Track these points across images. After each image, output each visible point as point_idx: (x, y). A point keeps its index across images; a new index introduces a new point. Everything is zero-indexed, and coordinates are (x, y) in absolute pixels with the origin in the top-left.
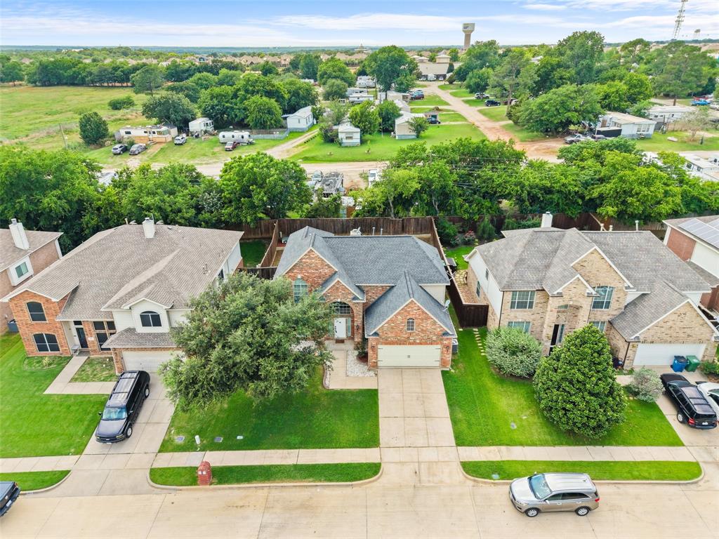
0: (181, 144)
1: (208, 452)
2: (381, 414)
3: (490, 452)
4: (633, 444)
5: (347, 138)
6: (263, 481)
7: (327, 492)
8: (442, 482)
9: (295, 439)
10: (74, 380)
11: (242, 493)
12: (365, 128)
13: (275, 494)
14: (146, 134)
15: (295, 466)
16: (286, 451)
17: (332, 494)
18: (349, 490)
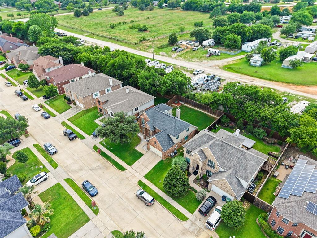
0: (195, 50)
1: (105, 148)
2: (138, 160)
3: (148, 182)
4: (181, 205)
5: (254, 62)
6: (106, 159)
7: (113, 168)
8: (132, 181)
9: (119, 155)
10: (100, 120)
11: (102, 158)
12: (265, 59)
13: (106, 162)
14: (186, 44)
15: (113, 160)
16: (115, 156)
17: (113, 169)
18: (116, 170)
